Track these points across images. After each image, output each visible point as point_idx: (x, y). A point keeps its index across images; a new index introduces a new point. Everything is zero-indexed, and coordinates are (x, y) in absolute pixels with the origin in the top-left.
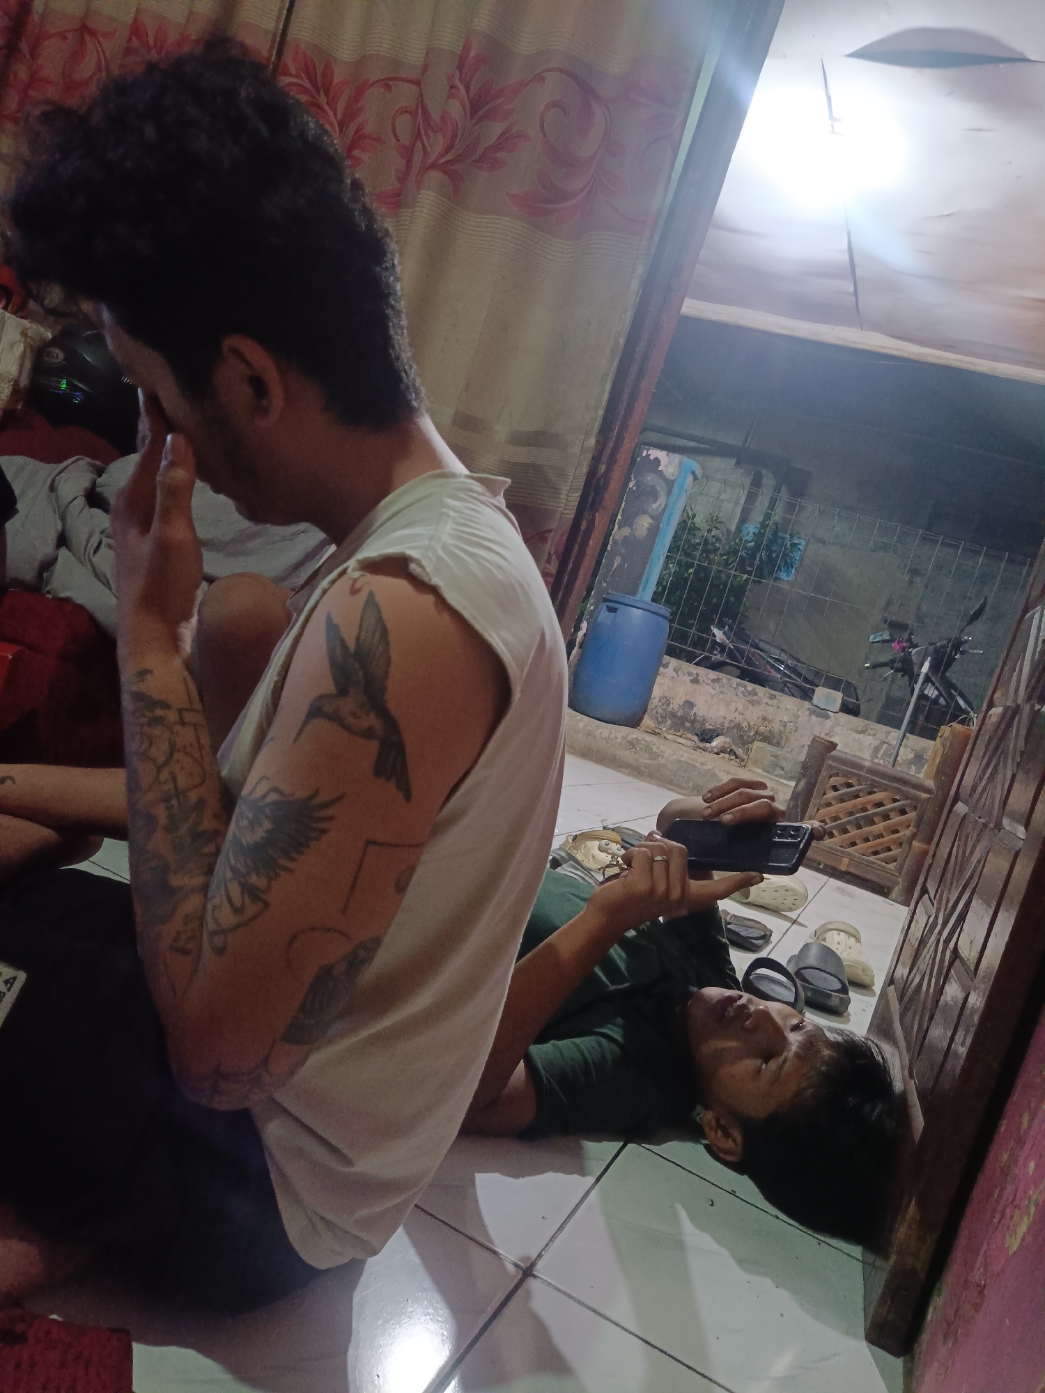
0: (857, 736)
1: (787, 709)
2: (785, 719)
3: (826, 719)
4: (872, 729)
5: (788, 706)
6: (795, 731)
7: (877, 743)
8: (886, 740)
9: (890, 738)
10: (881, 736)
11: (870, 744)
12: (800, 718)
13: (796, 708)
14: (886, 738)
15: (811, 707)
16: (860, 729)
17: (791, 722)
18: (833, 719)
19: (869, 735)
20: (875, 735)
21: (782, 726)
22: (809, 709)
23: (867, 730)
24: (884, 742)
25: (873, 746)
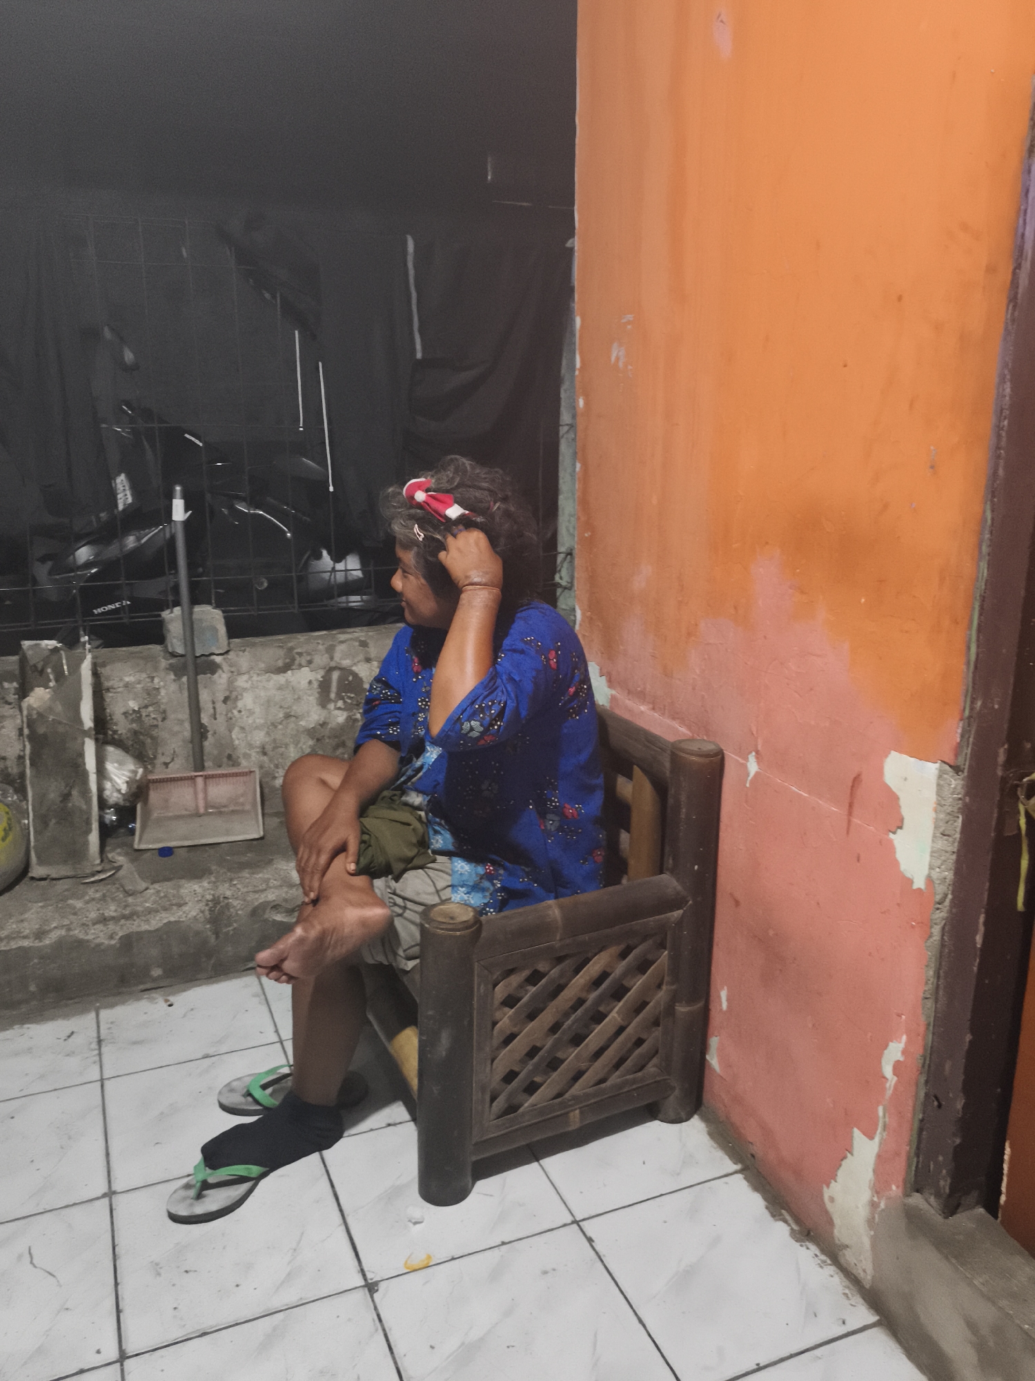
0: (281, 679)
1: (127, 685)
2: (133, 705)
3: (213, 673)
4: (300, 654)
5: (127, 679)
6: (164, 719)
7: (319, 675)
8: (333, 664)
9: (337, 656)
10: (321, 660)
11: (310, 682)
12: (163, 692)
13: (144, 675)
14: (332, 658)
15: (173, 661)
16: (280, 663)
17: (146, 707)
18: (225, 667)
19: (300, 666)
20: (310, 662)
21: (133, 721)
22: (172, 668)
23: (293, 660)
24: (330, 670)
25: (315, 685)
